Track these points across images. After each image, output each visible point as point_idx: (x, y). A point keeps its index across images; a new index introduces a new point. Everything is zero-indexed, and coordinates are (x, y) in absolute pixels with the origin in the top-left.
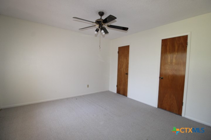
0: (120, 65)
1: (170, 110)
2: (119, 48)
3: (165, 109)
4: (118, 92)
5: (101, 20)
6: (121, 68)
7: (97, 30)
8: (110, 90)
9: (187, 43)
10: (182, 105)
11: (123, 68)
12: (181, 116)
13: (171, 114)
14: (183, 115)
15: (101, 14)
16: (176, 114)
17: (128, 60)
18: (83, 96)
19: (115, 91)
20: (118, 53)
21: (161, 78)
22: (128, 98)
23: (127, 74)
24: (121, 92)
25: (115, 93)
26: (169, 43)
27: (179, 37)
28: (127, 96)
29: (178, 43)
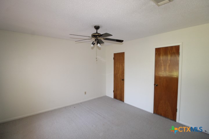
0: (116, 71)
1: (165, 116)
2: (115, 54)
3: (161, 115)
4: (115, 97)
5: (97, 34)
6: (117, 74)
7: (93, 44)
8: (107, 95)
9: (179, 53)
10: (177, 111)
11: (119, 74)
12: (176, 121)
13: (167, 119)
14: (177, 120)
15: (97, 28)
16: (171, 120)
17: (124, 67)
18: (81, 103)
19: (112, 96)
20: (114, 59)
21: (156, 86)
22: (125, 103)
23: (123, 80)
24: (118, 97)
25: (112, 99)
26: (162, 52)
27: (172, 47)
28: (124, 102)
29: (171, 52)
